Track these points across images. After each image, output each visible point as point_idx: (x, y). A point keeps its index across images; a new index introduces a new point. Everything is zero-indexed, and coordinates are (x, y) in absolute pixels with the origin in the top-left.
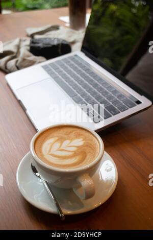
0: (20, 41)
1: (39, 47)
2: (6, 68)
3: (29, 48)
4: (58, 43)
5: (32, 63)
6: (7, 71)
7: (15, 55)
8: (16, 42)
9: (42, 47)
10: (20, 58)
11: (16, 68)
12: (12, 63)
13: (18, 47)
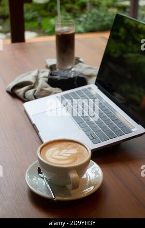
0: (39, 72)
1: (56, 79)
2: (24, 97)
3: (47, 79)
4: (74, 76)
5: (49, 94)
6: (25, 99)
7: (33, 85)
8: (35, 73)
9: (59, 79)
10: (38, 88)
11: (33, 97)
12: (30, 93)
13: (37, 78)
